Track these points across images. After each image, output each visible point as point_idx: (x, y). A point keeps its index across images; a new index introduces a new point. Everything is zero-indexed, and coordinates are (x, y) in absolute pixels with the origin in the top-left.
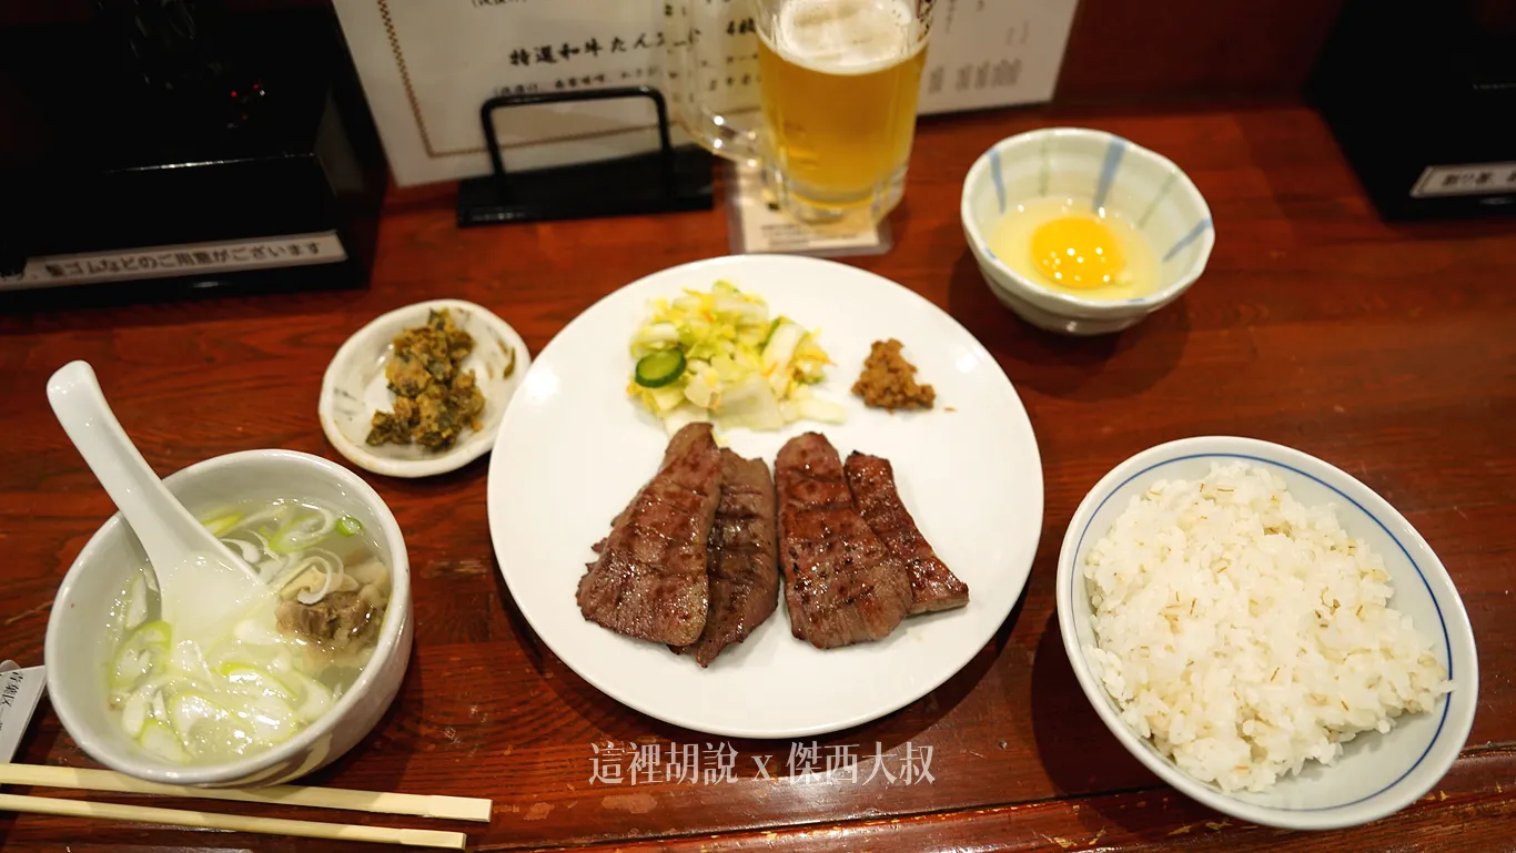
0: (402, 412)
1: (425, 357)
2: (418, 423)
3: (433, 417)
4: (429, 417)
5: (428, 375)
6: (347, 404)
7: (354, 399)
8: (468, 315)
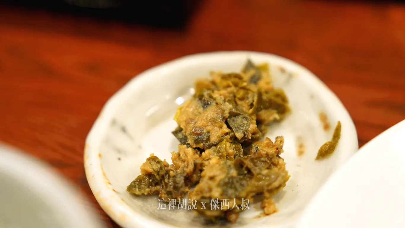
0: (182, 165)
1: (228, 107)
2: (197, 183)
3: (218, 179)
4: (212, 178)
5: (225, 129)
6: (122, 141)
7: (131, 138)
8: (290, 76)
